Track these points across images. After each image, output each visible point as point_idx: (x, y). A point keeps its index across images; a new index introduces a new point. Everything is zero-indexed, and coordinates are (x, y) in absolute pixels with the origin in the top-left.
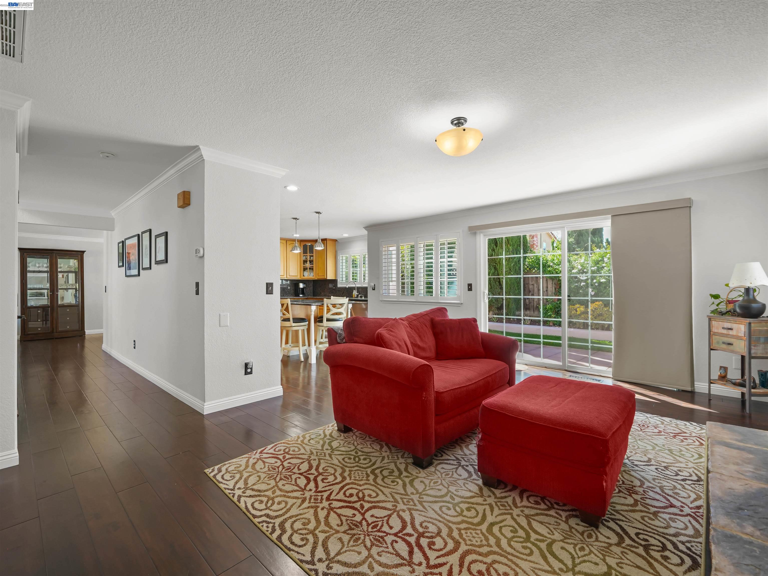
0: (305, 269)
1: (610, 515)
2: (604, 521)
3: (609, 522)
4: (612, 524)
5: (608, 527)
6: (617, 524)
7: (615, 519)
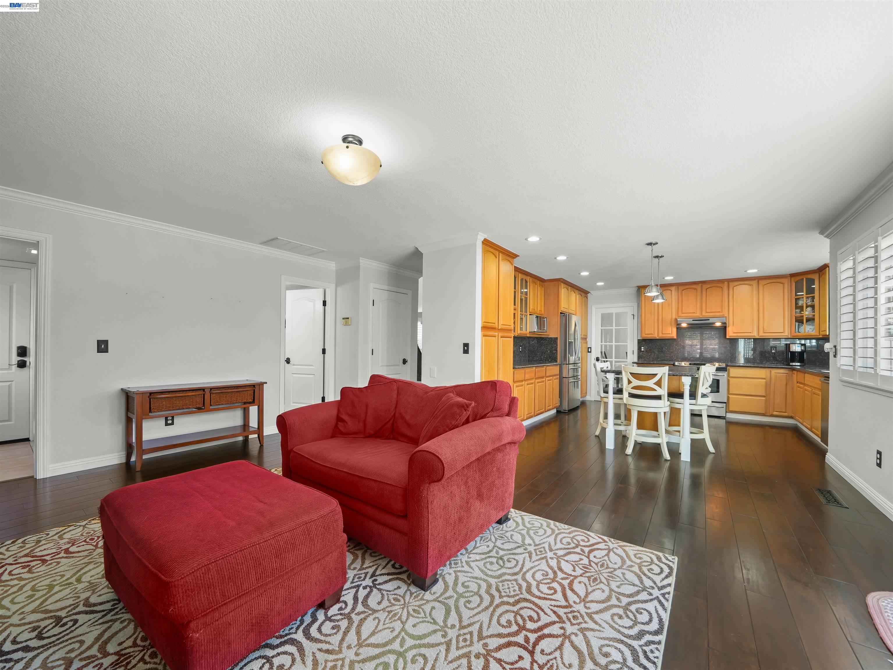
0: (800, 321)
1: (117, 612)
2: (117, 602)
3: (112, 606)
4: (108, 606)
5: (108, 602)
6: (103, 611)
7: (108, 613)
